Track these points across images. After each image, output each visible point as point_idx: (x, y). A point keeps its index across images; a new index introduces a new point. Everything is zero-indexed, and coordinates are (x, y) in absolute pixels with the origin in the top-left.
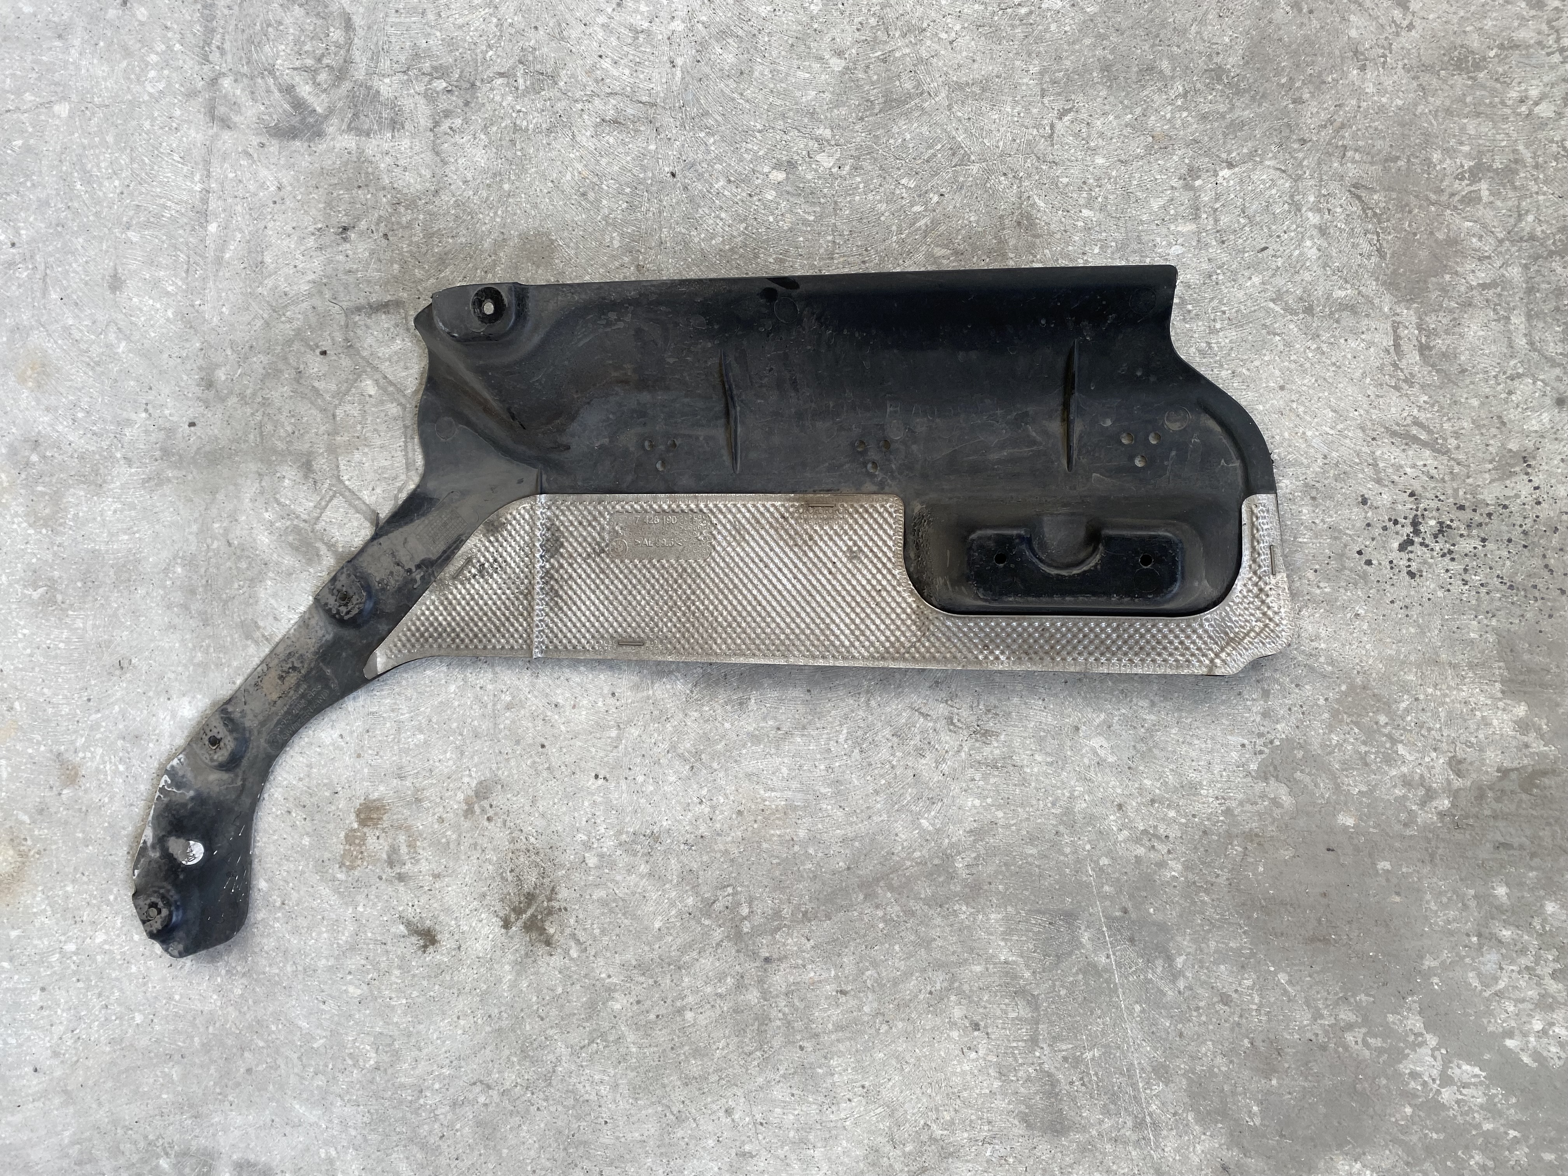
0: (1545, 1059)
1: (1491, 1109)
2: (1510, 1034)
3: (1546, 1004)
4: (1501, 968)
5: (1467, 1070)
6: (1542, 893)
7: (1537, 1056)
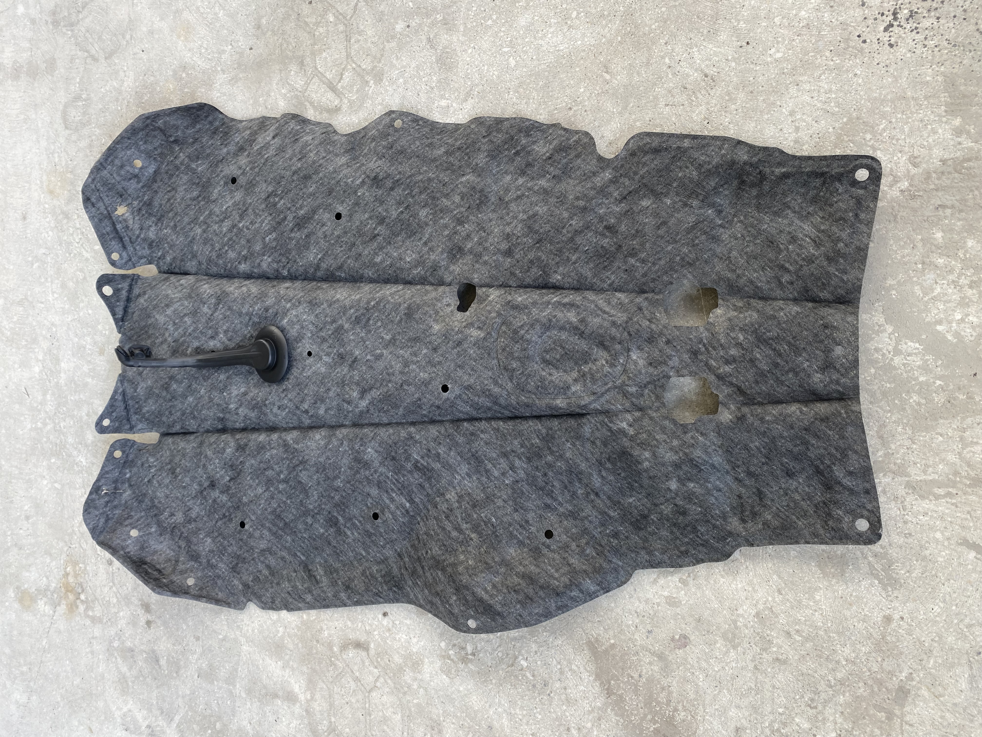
0: (962, 337)
1: (925, 369)
2: (940, 322)
3: (964, 303)
4: (936, 283)
5: (912, 345)
6: (965, 234)
7: (957, 334)
